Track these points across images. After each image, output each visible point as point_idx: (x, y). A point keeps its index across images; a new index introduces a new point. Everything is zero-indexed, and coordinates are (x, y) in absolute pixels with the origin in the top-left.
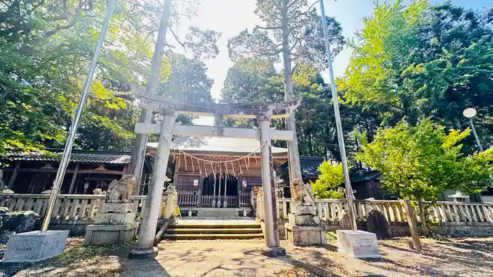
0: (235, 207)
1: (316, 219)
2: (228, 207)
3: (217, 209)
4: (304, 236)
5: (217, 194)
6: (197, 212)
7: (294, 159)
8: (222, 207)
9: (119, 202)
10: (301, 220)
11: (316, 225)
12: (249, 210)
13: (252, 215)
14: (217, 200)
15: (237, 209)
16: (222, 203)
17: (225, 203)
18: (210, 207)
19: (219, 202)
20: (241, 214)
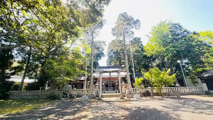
1: (132, 93)
2: (113, 90)
4: (129, 96)
5: (109, 87)
6: (105, 92)
7: (128, 78)
8: (111, 90)
10: (128, 93)
11: (131, 94)
12: (118, 91)
13: (119, 92)
14: (109, 89)
15: (115, 91)
16: (111, 89)
18: (108, 90)
20: (116, 92)
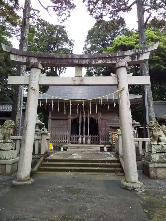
0: (97, 144)
2: (91, 144)
3: (82, 145)
5: (82, 133)
6: (67, 147)
8: (86, 143)
9: (3, 142)
12: (109, 146)
14: (82, 138)
15: (99, 146)
16: (86, 140)
17: (89, 140)
18: (77, 143)
19: (84, 139)
20: (102, 150)
